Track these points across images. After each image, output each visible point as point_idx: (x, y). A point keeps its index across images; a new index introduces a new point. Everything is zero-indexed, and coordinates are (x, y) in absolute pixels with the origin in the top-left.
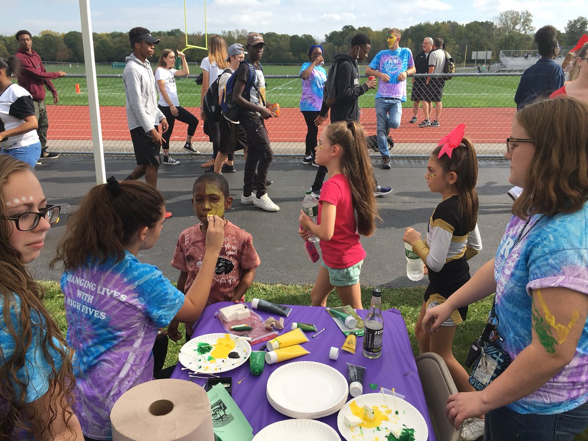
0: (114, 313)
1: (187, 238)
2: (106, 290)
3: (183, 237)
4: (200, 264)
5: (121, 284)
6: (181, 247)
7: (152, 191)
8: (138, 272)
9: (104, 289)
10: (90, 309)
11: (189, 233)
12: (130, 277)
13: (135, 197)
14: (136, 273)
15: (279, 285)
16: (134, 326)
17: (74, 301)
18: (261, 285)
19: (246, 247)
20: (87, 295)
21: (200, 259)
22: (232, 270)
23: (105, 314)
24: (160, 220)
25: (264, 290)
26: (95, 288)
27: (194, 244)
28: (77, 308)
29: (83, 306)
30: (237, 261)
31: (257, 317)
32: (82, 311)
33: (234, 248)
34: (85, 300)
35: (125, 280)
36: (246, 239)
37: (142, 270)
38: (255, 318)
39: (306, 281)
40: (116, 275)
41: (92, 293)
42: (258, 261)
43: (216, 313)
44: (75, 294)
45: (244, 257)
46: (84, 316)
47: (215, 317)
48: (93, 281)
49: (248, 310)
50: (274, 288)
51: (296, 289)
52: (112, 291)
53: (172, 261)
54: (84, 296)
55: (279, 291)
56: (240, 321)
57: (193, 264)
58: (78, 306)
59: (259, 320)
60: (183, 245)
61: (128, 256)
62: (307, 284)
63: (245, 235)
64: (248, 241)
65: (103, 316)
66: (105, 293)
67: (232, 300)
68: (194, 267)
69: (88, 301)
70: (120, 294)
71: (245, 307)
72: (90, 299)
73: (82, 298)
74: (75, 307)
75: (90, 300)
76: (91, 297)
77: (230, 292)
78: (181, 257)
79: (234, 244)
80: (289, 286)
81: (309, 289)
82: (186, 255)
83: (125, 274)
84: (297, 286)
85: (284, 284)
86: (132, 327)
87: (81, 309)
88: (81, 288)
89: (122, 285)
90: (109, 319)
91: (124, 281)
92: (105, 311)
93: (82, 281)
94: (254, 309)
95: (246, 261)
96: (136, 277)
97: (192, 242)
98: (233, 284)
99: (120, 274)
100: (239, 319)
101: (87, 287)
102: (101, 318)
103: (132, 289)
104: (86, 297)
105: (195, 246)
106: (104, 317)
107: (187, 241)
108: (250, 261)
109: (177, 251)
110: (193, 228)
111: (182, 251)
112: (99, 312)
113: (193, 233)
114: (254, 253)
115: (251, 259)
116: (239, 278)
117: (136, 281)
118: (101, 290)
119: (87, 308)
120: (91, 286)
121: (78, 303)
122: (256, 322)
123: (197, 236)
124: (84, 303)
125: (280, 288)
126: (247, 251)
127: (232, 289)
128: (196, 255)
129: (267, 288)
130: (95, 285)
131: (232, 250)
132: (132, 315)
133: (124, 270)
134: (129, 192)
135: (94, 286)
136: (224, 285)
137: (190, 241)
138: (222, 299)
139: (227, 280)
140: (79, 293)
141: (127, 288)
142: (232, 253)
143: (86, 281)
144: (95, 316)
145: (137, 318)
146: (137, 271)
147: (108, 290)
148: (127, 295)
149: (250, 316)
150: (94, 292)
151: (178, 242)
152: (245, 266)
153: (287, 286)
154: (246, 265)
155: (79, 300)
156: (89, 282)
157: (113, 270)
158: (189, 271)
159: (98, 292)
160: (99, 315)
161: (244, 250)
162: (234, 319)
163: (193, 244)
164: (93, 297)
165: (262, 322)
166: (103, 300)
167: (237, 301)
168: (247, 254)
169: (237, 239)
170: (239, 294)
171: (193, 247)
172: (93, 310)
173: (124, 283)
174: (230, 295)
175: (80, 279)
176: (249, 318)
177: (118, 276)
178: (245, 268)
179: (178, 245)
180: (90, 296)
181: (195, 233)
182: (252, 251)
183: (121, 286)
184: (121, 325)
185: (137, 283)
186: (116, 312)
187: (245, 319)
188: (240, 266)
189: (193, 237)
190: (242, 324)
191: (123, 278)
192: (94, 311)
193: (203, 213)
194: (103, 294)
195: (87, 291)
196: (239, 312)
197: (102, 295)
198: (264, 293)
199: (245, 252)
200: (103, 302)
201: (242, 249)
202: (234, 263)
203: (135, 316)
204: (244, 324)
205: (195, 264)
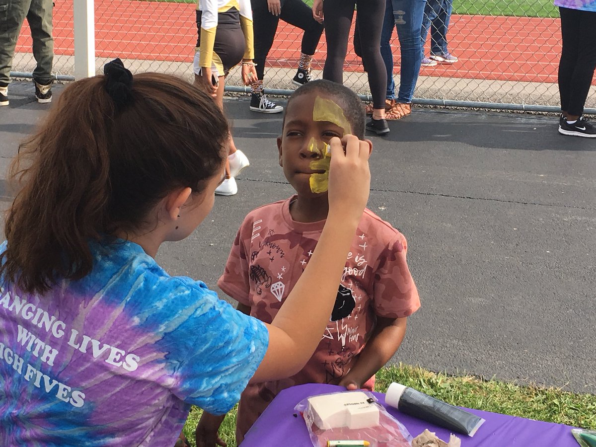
0: (105, 396)
1: (257, 226)
2: (90, 343)
3: (249, 226)
4: (279, 288)
5: (126, 331)
6: (243, 246)
7: (206, 103)
8: (165, 300)
9: (86, 339)
10: (47, 379)
11: (263, 216)
12: (147, 314)
13: (169, 114)
14: (160, 305)
15: (465, 380)
16: (144, 425)
17: (8, 350)
18: (426, 373)
19: (389, 263)
20: (40, 344)
21: (280, 277)
22: (350, 313)
23: (83, 396)
24: (216, 174)
25: (432, 385)
26: (62, 333)
27: (271, 240)
28: (15, 367)
29: (30, 367)
30: (364, 294)
31: (396, 427)
32: (27, 377)
33: (360, 260)
34: (36, 353)
35: (136, 320)
36: (392, 244)
37: (172, 295)
38: (391, 429)
39: (531, 378)
40: (114, 308)
41: (53, 343)
42: (415, 302)
43: (299, 407)
44: (12, 333)
45: (382, 287)
46: (30, 390)
47: (295, 416)
48: (57, 313)
49: (374, 408)
50: (455, 384)
51: (505, 391)
52: (106, 347)
53: (222, 278)
54: (34, 345)
55: (467, 392)
56: (353, 431)
57: (263, 286)
58: (16, 362)
59: (400, 435)
60: (246, 242)
61: (139, 261)
62: (532, 383)
63: (390, 234)
64: (396, 250)
65: (78, 400)
66: (90, 348)
67: (342, 383)
68: (264, 293)
69: (43, 359)
70: (123, 353)
71: (369, 401)
72: (50, 355)
73: (29, 348)
74: (10, 363)
75: (48, 359)
76: (51, 352)
77: (340, 364)
78: (240, 270)
79: (360, 252)
80: (491, 385)
81: (537, 395)
82: (250, 264)
83: (135, 306)
84: (509, 386)
85: (478, 377)
86: (140, 426)
87: (25, 371)
88: (27, 325)
89: (129, 332)
90: (91, 409)
91: (134, 324)
92: (84, 390)
93: (30, 309)
94: (390, 409)
95: (387, 296)
96: (160, 314)
97: (267, 236)
98: (349, 347)
99: (123, 304)
100: (352, 427)
101: (40, 325)
102: (72, 402)
103: (153, 343)
104: (38, 348)
105: (273, 247)
106: (80, 404)
107: (256, 233)
108: (394, 297)
109: (234, 254)
110: (273, 206)
111: (243, 256)
112: (69, 389)
113: (271, 217)
114: (406, 281)
115: (397, 293)
116: (366, 335)
117: (161, 323)
118: (79, 341)
119: (40, 375)
120: (51, 324)
121: (17, 357)
122: (390, 438)
123: (279, 223)
124: (33, 361)
125: (468, 385)
126: (391, 272)
127: (346, 357)
128: (271, 267)
129: (440, 382)
130: (64, 326)
131: (355, 266)
132: (143, 404)
133: (133, 297)
134: (156, 101)
135: (59, 327)
136: (329, 344)
137: (262, 233)
138: (319, 377)
139: (335, 335)
140: (23, 335)
141: (141, 340)
142: (355, 272)
143: (40, 311)
144: (59, 395)
145: (153, 409)
146: (160, 300)
147: (96, 343)
148: (141, 356)
149: (378, 424)
150: (60, 343)
151: (239, 234)
152: (383, 309)
153: (485, 384)
154: (385, 307)
155: (20, 350)
156: (46, 314)
157: (108, 294)
158: (252, 303)
159: (71, 343)
160: (70, 395)
161: (382, 269)
162: (340, 424)
163: (268, 241)
164: (55, 352)
165: (405, 441)
166: (82, 365)
167: (352, 386)
168: (390, 280)
169: (369, 241)
170: (362, 371)
171: (267, 249)
172: (55, 382)
173: (134, 328)
174: (339, 371)
175: (24, 301)
176: (376, 428)
177: (118, 312)
178: (384, 313)
179: (237, 243)
180: (48, 348)
181: (276, 217)
182: (403, 273)
183: (126, 335)
184: (116, 425)
185: (162, 328)
186: (110, 394)
187: (366, 429)
188: (371, 308)
189: (272, 225)
190: (357, 439)
191: (131, 316)
192: (57, 387)
193: (301, 163)
194: (83, 350)
195: (42, 334)
196: (354, 410)
197: (82, 354)
198: (431, 391)
199: (386, 275)
200: (82, 369)
201: (378, 268)
202: (358, 296)
203: (150, 405)
204: (361, 439)
205: (268, 287)
